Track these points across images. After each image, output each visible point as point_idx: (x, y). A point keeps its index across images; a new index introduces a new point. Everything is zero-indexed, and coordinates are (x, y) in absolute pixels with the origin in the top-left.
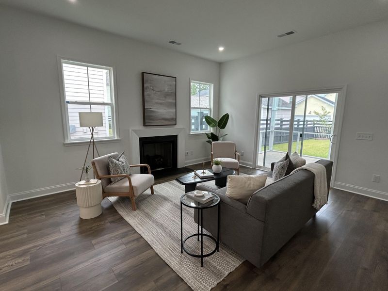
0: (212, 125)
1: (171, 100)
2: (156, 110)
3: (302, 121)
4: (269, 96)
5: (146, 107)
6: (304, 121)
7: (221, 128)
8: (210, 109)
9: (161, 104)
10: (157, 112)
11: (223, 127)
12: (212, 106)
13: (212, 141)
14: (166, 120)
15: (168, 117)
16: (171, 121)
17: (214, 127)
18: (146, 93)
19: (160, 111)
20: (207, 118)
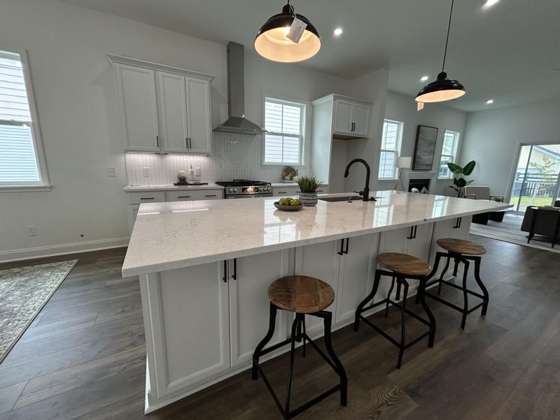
0: (456, 172)
1: (432, 149)
2: (422, 157)
3: (522, 174)
4: (531, 144)
5: (418, 154)
6: (525, 174)
7: (466, 175)
8: (452, 157)
9: (426, 151)
11: (468, 173)
12: (455, 154)
13: (455, 186)
14: (426, 165)
15: (428, 163)
16: (429, 167)
17: (458, 173)
18: (419, 142)
19: (425, 157)
20: (450, 165)
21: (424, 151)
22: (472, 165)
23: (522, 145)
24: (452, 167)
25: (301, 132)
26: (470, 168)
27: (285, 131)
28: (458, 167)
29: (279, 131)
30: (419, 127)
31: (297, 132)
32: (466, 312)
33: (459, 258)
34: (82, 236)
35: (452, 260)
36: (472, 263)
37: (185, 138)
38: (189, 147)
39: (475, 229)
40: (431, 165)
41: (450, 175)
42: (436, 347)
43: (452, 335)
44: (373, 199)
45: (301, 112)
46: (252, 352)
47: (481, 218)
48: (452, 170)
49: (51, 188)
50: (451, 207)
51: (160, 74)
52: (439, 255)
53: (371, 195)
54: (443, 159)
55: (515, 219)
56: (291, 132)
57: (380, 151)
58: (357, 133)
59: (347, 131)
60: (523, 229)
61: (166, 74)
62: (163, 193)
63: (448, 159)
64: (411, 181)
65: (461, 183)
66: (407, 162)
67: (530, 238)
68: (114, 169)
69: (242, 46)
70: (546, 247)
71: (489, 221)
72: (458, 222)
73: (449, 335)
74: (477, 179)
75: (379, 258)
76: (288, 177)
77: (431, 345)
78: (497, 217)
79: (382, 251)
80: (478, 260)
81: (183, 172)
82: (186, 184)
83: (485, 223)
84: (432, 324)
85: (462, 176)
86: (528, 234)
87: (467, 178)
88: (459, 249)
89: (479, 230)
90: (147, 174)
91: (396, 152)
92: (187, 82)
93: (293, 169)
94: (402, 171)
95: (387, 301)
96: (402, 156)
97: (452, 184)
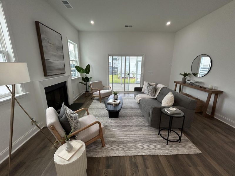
0: (81, 72)
2: (53, 61)
4: (112, 56)
5: (45, 58)
7: (87, 74)
8: (76, 61)
9: (55, 56)
10: (54, 63)
12: (78, 60)
13: (83, 82)
15: (60, 67)
16: (62, 71)
17: (83, 73)
18: (44, 44)
20: (77, 67)
21: (53, 55)
22: (88, 67)
24: (79, 69)
26: (88, 69)
28: (82, 69)
40: (64, 69)
41: (77, 75)
48: (79, 71)
54: (71, 63)
63: (74, 63)
65: (86, 80)
74: (93, 75)
85: (85, 74)
87: (89, 76)
97: (81, 81)
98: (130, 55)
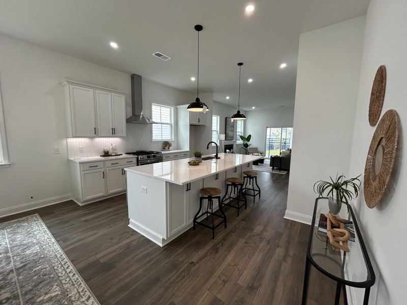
1: (233, 129)
4: (271, 127)
5: (227, 132)
8: (241, 132)
11: (249, 141)
13: (244, 147)
14: (231, 137)
16: (232, 138)
19: (230, 133)
20: (241, 137)
21: (229, 130)
22: (250, 136)
23: (267, 127)
24: (242, 138)
25: (171, 121)
26: (249, 138)
27: (163, 121)
28: (244, 138)
29: (159, 121)
30: (226, 118)
31: (169, 122)
32: (254, 196)
33: (251, 177)
34: (32, 198)
35: (248, 178)
36: (254, 178)
37: (111, 127)
38: (113, 133)
39: (254, 168)
40: (233, 137)
41: (240, 142)
42: (247, 209)
43: (252, 205)
44: (219, 158)
45: (171, 111)
46: (193, 219)
47: (256, 163)
48: (242, 139)
49: (10, 165)
50: (243, 159)
51: (97, 91)
52: (244, 177)
53: (218, 156)
54: (238, 133)
55: (267, 162)
56: (166, 122)
57: (212, 131)
58: (200, 123)
59: (196, 123)
60: (270, 166)
61: (100, 92)
62: (102, 162)
63: (239, 133)
64: (225, 146)
65: (246, 146)
66: (223, 137)
67: (273, 169)
68: (58, 148)
69: (141, 76)
70: (277, 172)
71: (259, 164)
72: (248, 164)
73: (250, 205)
74: (253, 143)
75: (227, 180)
76: (167, 148)
77: (246, 208)
78: (261, 161)
79: (228, 177)
80: (256, 177)
81: (107, 149)
82: (109, 156)
83: (257, 165)
84: (246, 201)
85: (246, 142)
86: (272, 168)
87: (249, 143)
88: (250, 174)
89: (255, 168)
90: (81, 151)
91: (217, 131)
92: (112, 96)
93: (169, 143)
94: (221, 141)
95: (230, 198)
96: (220, 134)
97: (243, 146)
98: (287, 127)
